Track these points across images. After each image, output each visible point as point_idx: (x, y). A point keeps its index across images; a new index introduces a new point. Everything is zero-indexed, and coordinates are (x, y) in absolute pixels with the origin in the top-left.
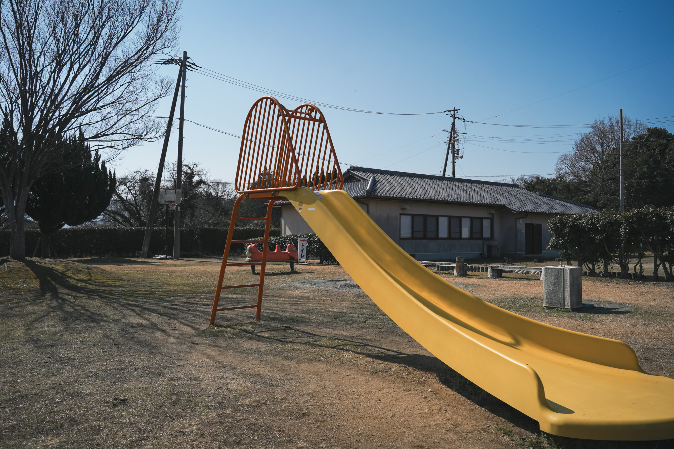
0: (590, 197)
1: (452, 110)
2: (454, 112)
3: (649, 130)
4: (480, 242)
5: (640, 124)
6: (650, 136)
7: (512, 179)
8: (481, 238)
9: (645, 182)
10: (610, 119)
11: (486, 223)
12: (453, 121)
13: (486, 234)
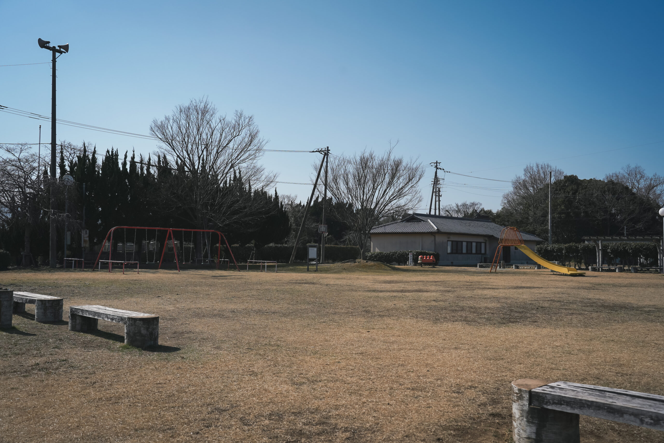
0: (531, 228)
1: (435, 163)
2: (437, 164)
3: (565, 177)
4: (480, 255)
5: (558, 170)
6: (566, 182)
7: (457, 205)
8: (481, 253)
9: (563, 216)
10: (537, 166)
11: (483, 245)
12: (435, 170)
13: (483, 251)
